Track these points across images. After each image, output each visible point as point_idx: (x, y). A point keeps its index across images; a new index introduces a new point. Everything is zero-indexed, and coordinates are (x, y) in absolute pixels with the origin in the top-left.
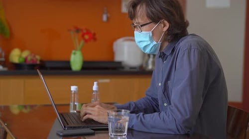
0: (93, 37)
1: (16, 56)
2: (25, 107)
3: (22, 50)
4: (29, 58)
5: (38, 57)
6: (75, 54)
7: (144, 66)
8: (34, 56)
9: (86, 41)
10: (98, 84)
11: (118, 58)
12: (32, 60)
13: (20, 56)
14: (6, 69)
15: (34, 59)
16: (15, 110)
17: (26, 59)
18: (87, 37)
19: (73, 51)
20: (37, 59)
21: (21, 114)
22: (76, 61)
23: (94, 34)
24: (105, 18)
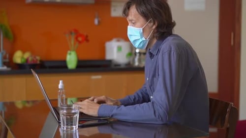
0: (86, 39)
1: (19, 57)
2: (28, 102)
3: (24, 52)
4: (30, 59)
5: (38, 58)
6: (70, 54)
7: (131, 63)
8: (35, 57)
9: (80, 42)
10: (63, 83)
11: (108, 57)
12: (33, 60)
13: (22, 58)
14: (9, 69)
15: (35, 59)
16: (19, 105)
17: (27, 60)
18: (80, 39)
19: (69, 52)
20: (37, 60)
21: (25, 108)
22: (72, 60)
23: (87, 36)
24: (96, 22)
